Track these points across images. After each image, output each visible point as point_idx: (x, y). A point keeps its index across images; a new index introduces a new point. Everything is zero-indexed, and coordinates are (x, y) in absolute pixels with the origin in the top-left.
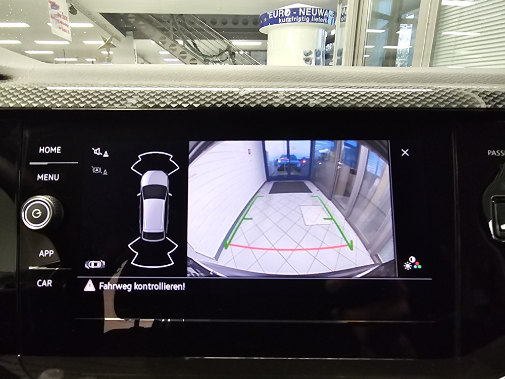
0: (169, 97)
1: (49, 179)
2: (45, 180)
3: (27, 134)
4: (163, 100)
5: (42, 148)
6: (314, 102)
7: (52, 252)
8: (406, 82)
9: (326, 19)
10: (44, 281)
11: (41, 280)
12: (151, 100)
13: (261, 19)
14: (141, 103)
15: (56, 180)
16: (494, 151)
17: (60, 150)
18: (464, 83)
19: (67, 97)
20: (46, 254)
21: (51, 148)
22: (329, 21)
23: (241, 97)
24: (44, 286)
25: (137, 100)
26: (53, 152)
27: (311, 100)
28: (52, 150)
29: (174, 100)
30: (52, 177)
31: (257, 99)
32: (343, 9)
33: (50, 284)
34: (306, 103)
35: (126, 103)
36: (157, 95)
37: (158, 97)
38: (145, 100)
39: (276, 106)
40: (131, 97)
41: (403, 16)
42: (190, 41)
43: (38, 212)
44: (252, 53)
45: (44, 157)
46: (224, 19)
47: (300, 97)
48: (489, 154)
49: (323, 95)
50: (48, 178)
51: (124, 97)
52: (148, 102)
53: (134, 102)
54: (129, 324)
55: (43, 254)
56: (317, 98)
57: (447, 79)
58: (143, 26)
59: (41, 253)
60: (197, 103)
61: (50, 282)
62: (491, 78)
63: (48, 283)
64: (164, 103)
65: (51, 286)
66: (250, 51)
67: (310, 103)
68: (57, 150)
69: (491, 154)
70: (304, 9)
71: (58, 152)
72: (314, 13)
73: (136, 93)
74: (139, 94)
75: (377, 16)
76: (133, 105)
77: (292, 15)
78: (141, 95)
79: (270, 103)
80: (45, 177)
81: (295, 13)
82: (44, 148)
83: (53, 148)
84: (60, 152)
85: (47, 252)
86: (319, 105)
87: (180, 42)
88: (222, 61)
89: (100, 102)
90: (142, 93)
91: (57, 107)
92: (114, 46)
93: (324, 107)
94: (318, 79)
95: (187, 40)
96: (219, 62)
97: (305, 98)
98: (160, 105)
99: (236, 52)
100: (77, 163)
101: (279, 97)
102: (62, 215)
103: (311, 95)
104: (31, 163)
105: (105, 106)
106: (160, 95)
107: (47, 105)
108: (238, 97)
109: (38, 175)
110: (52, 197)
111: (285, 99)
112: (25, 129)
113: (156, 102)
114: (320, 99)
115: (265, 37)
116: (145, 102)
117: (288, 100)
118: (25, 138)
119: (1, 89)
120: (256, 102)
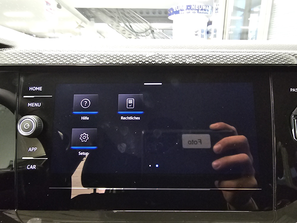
0: (105, 58)
2: (32, 106)
3: (22, 80)
4: (101, 60)
5: (31, 88)
6: (189, 61)
7: (36, 149)
8: (244, 49)
9: (207, 11)
10: (31, 166)
11: (29, 165)
12: (95, 60)
13: (169, 11)
14: (89, 61)
15: (39, 106)
16: (294, 89)
17: (41, 89)
18: (277, 49)
19: (45, 58)
20: (32, 150)
22: (209, 12)
23: (147, 58)
24: (31, 169)
25: (87, 60)
26: (38, 90)
27: (187, 60)
28: (37, 88)
29: (108, 60)
30: (37, 105)
31: (156, 59)
32: (217, 5)
33: (35, 167)
34: (184, 61)
35: (80, 61)
36: (98, 57)
37: (98, 58)
38: (91, 59)
39: (167, 63)
40: (83, 58)
41: (252, 9)
42: (127, 24)
43: (28, 125)
44: (164, 31)
45: (32, 93)
46: (148, 11)
47: (181, 58)
48: (291, 91)
49: (194, 57)
50: (34, 105)
51: (79, 58)
52: (93, 61)
53: (85, 61)
54: (90, 191)
56: (191, 58)
57: (267, 47)
58: (100, 15)
59: (30, 149)
60: (121, 61)
62: (293, 46)
63: (34, 167)
64: (102, 61)
65: (35, 169)
66: (163, 30)
67: (187, 61)
68: (40, 89)
69: (292, 91)
70: (194, 6)
71: (40, 90)
72: (200, 8)
73: (86, 55)
74: (88, 56)
75: (237, 9)
76: (84, 62)
77: (187, 9)
78: (89, 57)
79: (163, 61)
80: (33, 105)
81: (189, 7)
82: (32, 87)
83: (38, 87)
84: (41, 90)
85: (33, 149)
86: (192, 62)
87: (122, 24)
88: (147, 36)
89: (64, 61)
90: (90, 55)
91: (39, 64)
92: (83, 27)
93: (195, 63)
94: (192, 47)
95: (126, 24)
96: (145, 36)
97: (184, 58)
98: (99, 62)
99: (155, 31)
100: (52, 96)
101: (169, 58)
102: (42, 126)
103: (187, 57)
104: (24, 97)
105: (68, 63)
106: (100, 56)
107: (33, 63)
108: (145, 57)
109: (29, 104)
110: (36, 116)
111: (172, 59)
112: (21, 77)
113: (97, 61)
114: (192, 59)
115: (171, 21)
116: (91, 61)
117: (174, 60)
118: (21, 82)
119: (7, 53)
120: (155, 61)
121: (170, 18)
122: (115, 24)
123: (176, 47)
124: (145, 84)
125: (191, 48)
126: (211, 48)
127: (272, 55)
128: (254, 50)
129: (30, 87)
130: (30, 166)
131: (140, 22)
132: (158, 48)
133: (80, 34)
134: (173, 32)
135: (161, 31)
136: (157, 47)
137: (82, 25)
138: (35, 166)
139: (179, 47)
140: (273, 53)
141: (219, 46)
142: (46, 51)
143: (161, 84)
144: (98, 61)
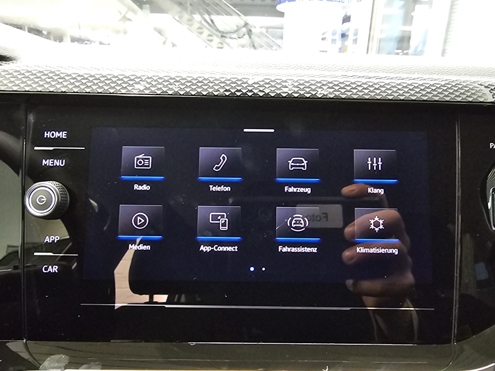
0: (177, 84)
1: (55, 165)
2: (50, 165)
3: (31, 118)
4: (171, 87)
6: (322, 92)
7: (57, 238)
8: (414, 73)
10: (50, 267)
11: (46, 266)
12: (159, 86)
14: (148, 89)
15: (61, 165)
17: (66, 135)
18: (470, 75)
19: (72, 81)
20: (51, 240)
21: (57, 132)
23: (249, 85)
24: (50, 271)
25: (145, 86)
26: (59, 137)
27: (319, 90)
28: (57, 134)
29: (182, 87)
30: (58, 163)
31: (266, 88)
33: (56, 269)
34: (314, 93)
35: (133, 89)
36: (165, 81)
37: (166, 84)
38: (153, 86)
39: (284, 95)
40: (138, 83)
43: (43, 198)
44: (270, 30)
45: (49, 142)
47: (309, 87)
48: (491, 146)
49: (331, 85)
50: (53, 164)
51: (131, 83)
52: (156, 88)
53: (142, 88)
55: (48, 240)
56: (325, 88)
57: (453, 71)
60: (206, 90)
61: (55, 268)
64: (171, 89)
65: (57, 271)
67: (319, 93)
68: (63, 135)
69: (493, 147)
71: (64, 137)
73: (144, 78)
74: (147, 80)
76: (140, 91)
78: (149, 81)
79: (278, 92)
80: (51, 162)
82: (49, 132)
83: (59, 133)
84: (66, 137)
85: (52, 238)
86: (326, 95)
87: (197, 17)
88: (239, 38)
89: (106, 88)
90: (151, 78)
91: (62, 92)
92: (130, 20)
93: (332, 96)
94: (327, 68)
95: (204, 16)
96: (235, 38)
97: (313, 87)
98: (168, 91)
99: (253, 30)
100: (84, 148)
101: (288, 86)
102: (67, 201)
103: (319, 85)
104: (36, 148)
105: (112, 91)
106: (168, 81)
107: (51, 89)
108: (247, 85)
109: (44, 160)
110: (57, 183)
111: (293, 89)
112: (30, 113)
113: (163, 89)
114: (328, 89)
115: (281, 14)
116: (153, 89)
117: (296, 89)
118: (30, 122)
119: (4, 71)
120: (264, 90)
121: (279, 8)
122: (186, 16)
123: (299, 67)
124: (245, 130)
125: (325, 69)
126: (359, 70)
127: (462, 86)
128: (431, 76)
129: (46, 132)
130: (48, 267)
131: (228, 14)
132: (269, 68)
133: (125, 32)
134: (285, 32)
135: (264, 31)
136: (266, 67)
137: (127, 16)
138: (57, 267)
139: (305, 67)
140: (464, 82)
141: (372, 68)
142: (73, 68)
143: (273, 131)
144: (165, 89)
